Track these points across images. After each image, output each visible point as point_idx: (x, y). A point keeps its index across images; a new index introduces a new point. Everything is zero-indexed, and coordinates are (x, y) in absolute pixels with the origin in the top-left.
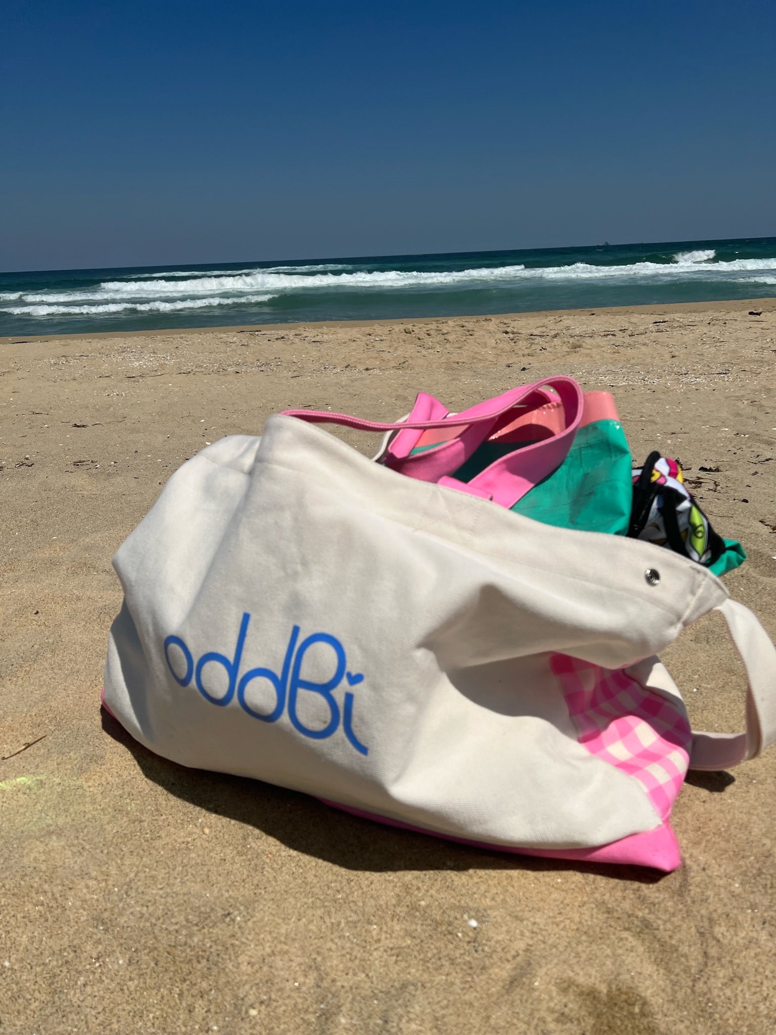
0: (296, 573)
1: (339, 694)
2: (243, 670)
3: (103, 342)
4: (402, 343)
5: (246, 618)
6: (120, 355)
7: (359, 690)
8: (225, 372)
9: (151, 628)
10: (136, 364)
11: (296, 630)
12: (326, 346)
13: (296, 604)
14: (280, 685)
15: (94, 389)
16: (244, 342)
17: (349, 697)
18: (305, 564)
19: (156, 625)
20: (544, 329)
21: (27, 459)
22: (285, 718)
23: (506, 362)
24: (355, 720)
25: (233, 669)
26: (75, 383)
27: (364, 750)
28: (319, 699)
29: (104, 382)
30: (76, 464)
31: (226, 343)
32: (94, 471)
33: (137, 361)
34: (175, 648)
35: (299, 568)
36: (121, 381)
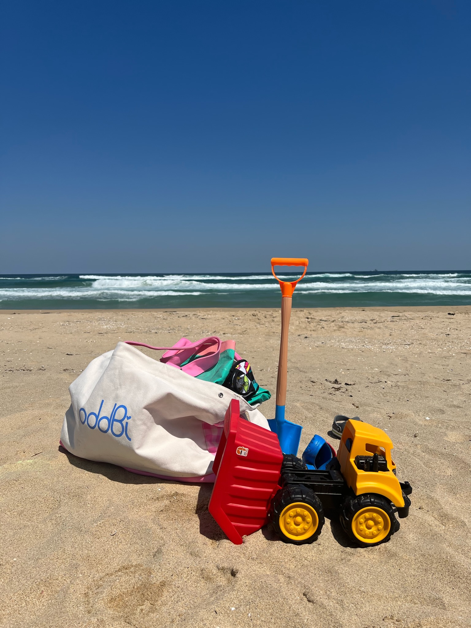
0: (118, 388)
1: (124, 423)
2: (100, 417)
3: (90, 315)
4: (249, 321)
5: (103, 401)
6: (98, 322)
7: (130, 421)
8: (150, 333)
9: (76, 407)
10: (105, 327)
11: (116, 404)
12: (208, 321)
13: (117, 397)
14: (109, 421)
15: (80, 338)
16: (165, 317)
17: (127, 423)
18: (120, 385)
19: (78, 406)
20: (329, 317)
21: (43, 367)
22: (110, 431)
23: (299, 334)
24: (128, 430)
25: (97, 417)
26: (71, 335)
27: (130, 439)
28: (119, 424)
29: (86, 335)
30: (64, 370)
31: (155, 318)
32: (72, 373)
33: (106, 325)
34: (82, 411)
35: (119, 387)
36: (95, 335)
